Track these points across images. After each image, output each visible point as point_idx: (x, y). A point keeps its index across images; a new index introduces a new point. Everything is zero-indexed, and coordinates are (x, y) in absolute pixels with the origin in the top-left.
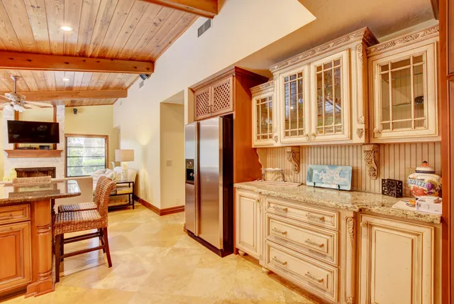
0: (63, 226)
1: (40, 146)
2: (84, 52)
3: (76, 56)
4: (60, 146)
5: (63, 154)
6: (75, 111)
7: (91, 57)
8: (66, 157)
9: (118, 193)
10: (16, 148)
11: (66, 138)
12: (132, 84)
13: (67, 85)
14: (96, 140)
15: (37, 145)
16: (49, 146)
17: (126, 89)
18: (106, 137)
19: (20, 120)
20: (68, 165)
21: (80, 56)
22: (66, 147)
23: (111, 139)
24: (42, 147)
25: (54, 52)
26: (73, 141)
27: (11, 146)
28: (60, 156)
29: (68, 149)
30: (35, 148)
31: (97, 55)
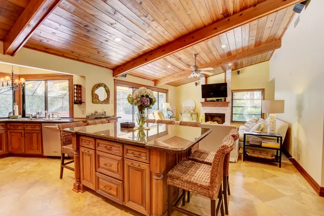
0: (173, 178)
1: (217, 100)
2: (227, 11)
3: (222, 19)
4: (229, 99)
5: (230, 105)
6: (239, 72)
7: (235, 13)
8: (232, 107)
9: (264, 145)
10: (206, 101)
11: (232, 93)
12: (285, 29)
13: (226, 51)
14: (255, 93)
15: (215, 99)
16: (221, 99)
17: (280, 39)
18: (263, 90)
19: (208, 84)
20: (234, 113)
21: (225, 17)
22: (232, 100)
23: (266, 91)
24: (218, 100)
25: (206, 23)
26: (237, 95)
27: (203, 100)
28: (228, 106)
29: (234, 101)
30: (214, 101)
31: (238, 9)
